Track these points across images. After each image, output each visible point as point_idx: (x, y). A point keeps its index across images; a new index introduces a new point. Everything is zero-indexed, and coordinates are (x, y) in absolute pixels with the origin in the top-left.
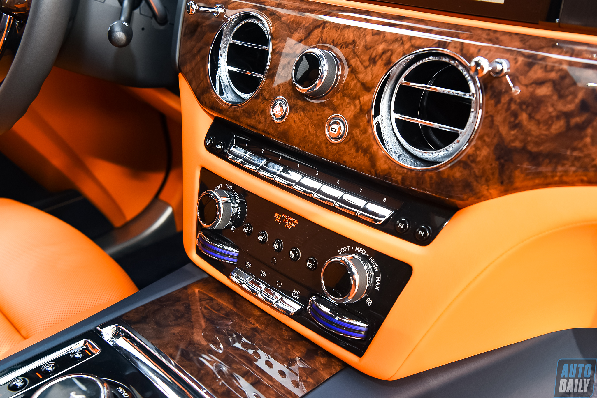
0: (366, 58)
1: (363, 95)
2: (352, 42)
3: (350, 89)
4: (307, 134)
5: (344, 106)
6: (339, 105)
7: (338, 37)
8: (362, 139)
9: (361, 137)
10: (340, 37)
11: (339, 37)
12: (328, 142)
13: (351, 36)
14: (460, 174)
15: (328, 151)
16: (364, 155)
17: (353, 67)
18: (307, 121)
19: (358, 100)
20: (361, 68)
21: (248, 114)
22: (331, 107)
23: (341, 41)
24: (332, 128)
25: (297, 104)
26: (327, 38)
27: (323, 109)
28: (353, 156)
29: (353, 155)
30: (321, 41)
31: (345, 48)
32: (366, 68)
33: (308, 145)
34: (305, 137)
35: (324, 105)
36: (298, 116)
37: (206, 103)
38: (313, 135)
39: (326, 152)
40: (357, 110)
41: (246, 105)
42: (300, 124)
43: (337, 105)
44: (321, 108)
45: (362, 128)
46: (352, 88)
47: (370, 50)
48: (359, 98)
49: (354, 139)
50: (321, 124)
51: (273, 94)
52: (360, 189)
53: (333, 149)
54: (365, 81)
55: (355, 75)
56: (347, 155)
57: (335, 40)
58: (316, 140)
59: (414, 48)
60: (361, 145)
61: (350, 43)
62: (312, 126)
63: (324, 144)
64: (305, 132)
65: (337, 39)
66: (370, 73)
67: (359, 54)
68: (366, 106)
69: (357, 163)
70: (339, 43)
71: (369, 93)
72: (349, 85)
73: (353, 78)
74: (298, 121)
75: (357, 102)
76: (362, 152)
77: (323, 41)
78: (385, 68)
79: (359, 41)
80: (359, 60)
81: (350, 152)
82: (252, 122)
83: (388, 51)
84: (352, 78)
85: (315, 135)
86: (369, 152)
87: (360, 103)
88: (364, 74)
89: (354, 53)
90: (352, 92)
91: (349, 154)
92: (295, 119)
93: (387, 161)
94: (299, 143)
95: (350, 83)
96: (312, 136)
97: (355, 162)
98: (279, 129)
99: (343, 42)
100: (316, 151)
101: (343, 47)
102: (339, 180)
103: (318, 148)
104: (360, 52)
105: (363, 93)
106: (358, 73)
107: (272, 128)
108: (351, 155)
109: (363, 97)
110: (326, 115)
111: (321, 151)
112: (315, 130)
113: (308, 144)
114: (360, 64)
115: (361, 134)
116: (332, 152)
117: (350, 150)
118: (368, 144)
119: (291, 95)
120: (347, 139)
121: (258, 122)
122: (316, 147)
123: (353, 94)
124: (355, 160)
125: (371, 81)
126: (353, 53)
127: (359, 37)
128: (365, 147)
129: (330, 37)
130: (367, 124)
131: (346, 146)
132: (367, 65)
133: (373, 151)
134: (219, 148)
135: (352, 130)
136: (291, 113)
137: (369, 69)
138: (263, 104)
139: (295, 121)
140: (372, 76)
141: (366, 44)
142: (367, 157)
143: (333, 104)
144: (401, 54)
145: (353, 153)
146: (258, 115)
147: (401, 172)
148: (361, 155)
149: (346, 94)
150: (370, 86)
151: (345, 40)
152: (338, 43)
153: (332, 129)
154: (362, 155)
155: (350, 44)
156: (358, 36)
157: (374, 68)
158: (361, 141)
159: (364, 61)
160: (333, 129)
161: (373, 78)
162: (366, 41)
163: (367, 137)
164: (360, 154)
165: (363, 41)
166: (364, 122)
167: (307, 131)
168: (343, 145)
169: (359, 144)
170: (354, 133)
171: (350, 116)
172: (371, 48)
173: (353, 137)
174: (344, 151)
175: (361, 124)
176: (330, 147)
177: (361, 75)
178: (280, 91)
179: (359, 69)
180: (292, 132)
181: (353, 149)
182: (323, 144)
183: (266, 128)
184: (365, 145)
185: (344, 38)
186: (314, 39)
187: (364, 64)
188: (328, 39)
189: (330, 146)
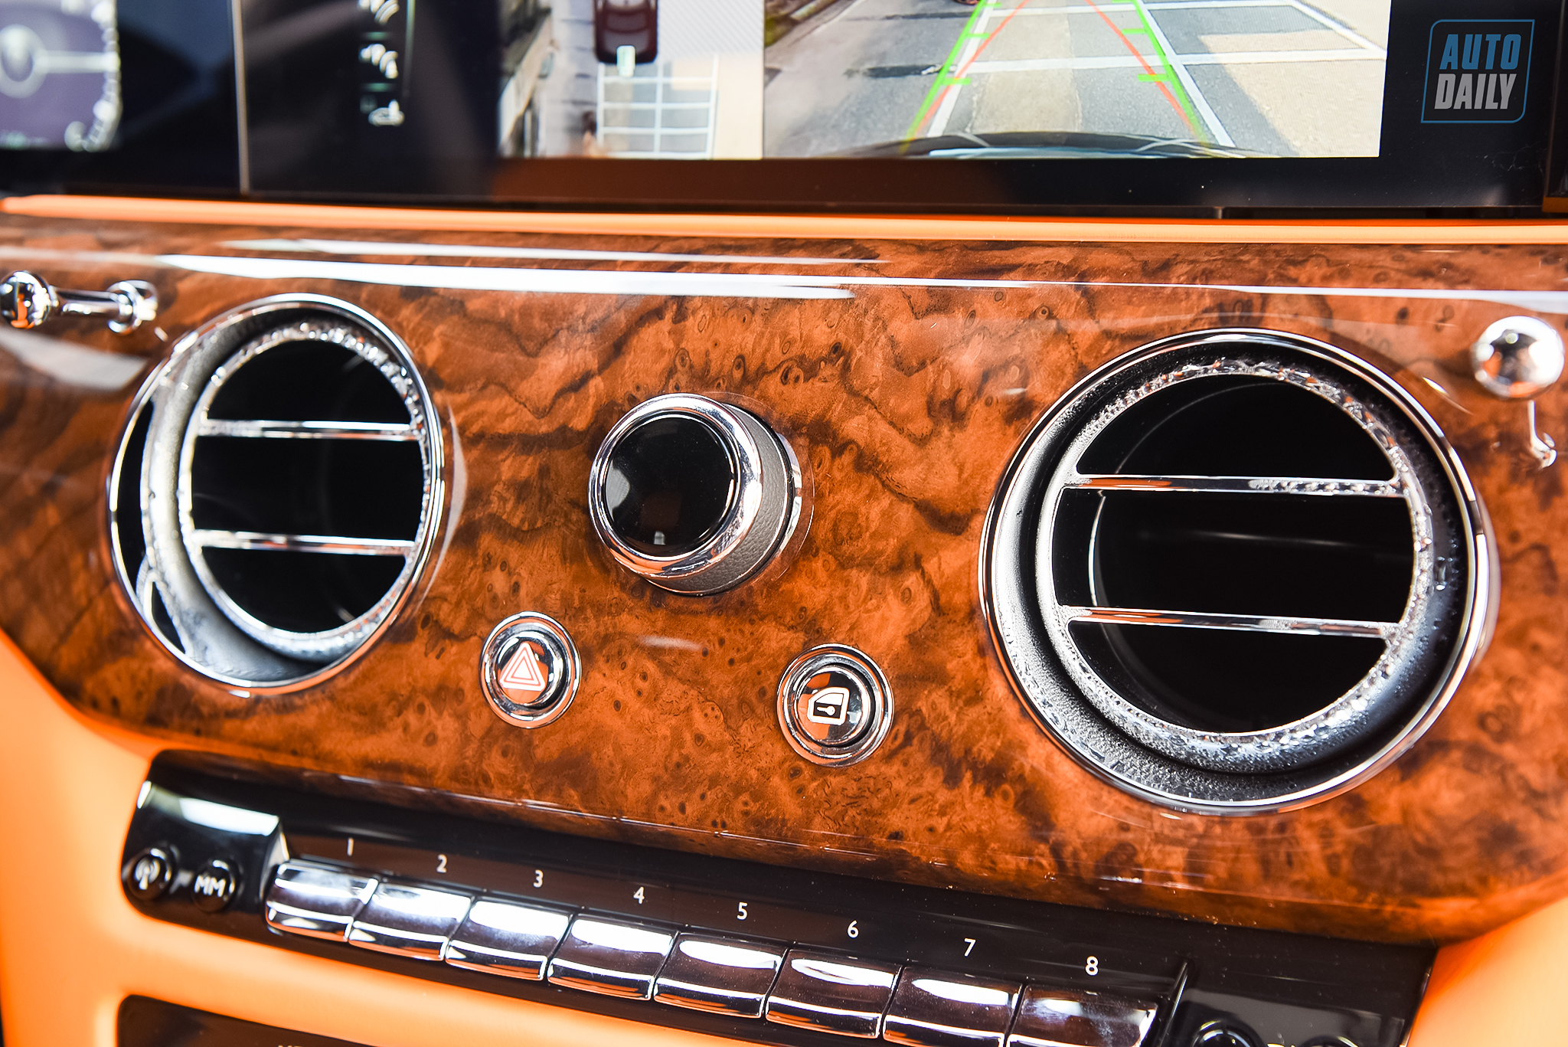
0: (910, 403)
1: (936, 550)
2: (830, 353)
3: (868, 534)
4: (689, 747)
5: (852, 607)
6: (827, 607)
7: (756, 343)
8: (970, 728)
9: (960, 720)
10: (771, 343)
11: (764, 342)
12: (801, 764)
13: (816, 332)
14: (1459, 796)
15: (805, 805)
16: (988, 793)
17: (858, 446)
18: (679, 694)
19: (918, 574)
20: (899, 447)
21: (365, 714)
22: (788, 619)
23: (779, 354)
24: (817, 705)
25: (620, 633)
26: (707, 354)
27: (752, 634)
28: (937, 807)
29: (936, 803)
30: (684, 366)
31: (802, 379)
32: (922, 441)
33: (703, 797)
34: (678, 765)
35: (754, 617)
36: (633, 683)
37: (115, 702)
38: (720, 748)
39: (799, 812)
40: (922, 611)
41: (346, 678)
42: (647, 714)
43: (819, 607)
44: (742, 631)
45: (956, 681)
46: (876, 531)
47: (922, 372)
48: (918, 564)
49: (929, 733)
50: (752, 695)
51: (487, 608)
52: (966, 940)
53: (833, 793)
54: (929, 495)
55: (877, 476)
56: (905, 806)
57: (746, 358)
58: (741, 768)
59: (1117, 342)
60: (968, 751)
61: (823, 359)
62: (709, 711)
63: (782, 779)
64: (677, 741)
65: (754, 350)
66: (947, 458)
67: (875, 394)
68: (959, 589)
69: (959, 832)
70: (770, 366)
71: (961, 537)
72: (862, 520)
73: (872, 490)
74: (633, 703)
75: (912, 580)
76: (975, 780)
77: (691, 367)
78: (1011, 431)
79: (862, 345)
80: (884, 417)
81: (915, 791)
82: (386, 745)
83: (1005, 366)
84: (867, 492)
85: (732, 748)
86: (1010, 774)
87: (929, 583)
88: (919, 468)
89: (854, 393)
90: (880, 546)
91: (913, 801)
92: (620, 695)
93: (1105, 798)
94: (655, 795)
95: (863, 510)
96: (715, 755)
97: (949, 827)
98: (539, 753)
99: (791, 359)
100: (746, 813)
101: (791, 376)
102: (855, 922)
103: (755, 801)
104: (876, 384)
105: (934, 540)
106: (887, 468)
107: (504, 754)
108: (924, 800)
109: (935, 559)
110: (773, 655)
111: (773, 811)
112: (729, 727)
113: (699, 792)
114: (893, 433)
115: (957, 709)
116: (827, 805)
117: (918, 781)
118: (999, 744)
119: (581, 602)
120: (895, 738)
121: (421, 741)
122: (745, 797)
123: (888, 552)
124: (945, 820)
125: (959, 488)
126: (845, 396)
127: (856, 331)
128: (989, 756)
129: (722, 346)
130: (979, 661)
131: (895, 768)
132: (926, 431)
133: (1027, 768)
134: (215, 892)
135: (912, 699)
136: (591, 674)
137: (938, 445)
138: (438, 657)
139: (617, 705)
140: (961, 470)
141: (897, 351)
142: (1005, 796)
143: (799, 606)
144: (1069, 370)
145: (932, 794)
146: (421, 709)
147: (1180, 834)
148: (972, 793)
149: (851, 558)
150: (960, 509)
151: (795, 350)
152: (763, 364)
153: (819, 709)
154: (979, 793)
155: (823, 363)
156: (852, 328)
157: (959, 436)
158: (964, 736)
159: (907, 418)
160: (826, 706)
161: (965, 475)
162: (893, 342)
163: (989, 714)
164: (969, 789)
165: (880, 344)
166: (964, 654)
167: (688, 737)
168: (878, 768)
169: (957, 751)
170: (924, 710)
171: (890, 646)
172: (923, 365)
173: (922, 726)
174: (887, 791)
175: (949, 666)
176: (815, 784)
177: (906, 471)
178: (523, 592)
179: (889, 451)
180: (611, 753)
181: (928, 775)
182: (776, 780)
183: (466, 758)
184: (985, 751)
185: (791, 343)
186: (649, 365)
187: (911, 427)
188: (713, 356)
189: (814, 779)
